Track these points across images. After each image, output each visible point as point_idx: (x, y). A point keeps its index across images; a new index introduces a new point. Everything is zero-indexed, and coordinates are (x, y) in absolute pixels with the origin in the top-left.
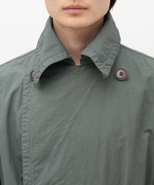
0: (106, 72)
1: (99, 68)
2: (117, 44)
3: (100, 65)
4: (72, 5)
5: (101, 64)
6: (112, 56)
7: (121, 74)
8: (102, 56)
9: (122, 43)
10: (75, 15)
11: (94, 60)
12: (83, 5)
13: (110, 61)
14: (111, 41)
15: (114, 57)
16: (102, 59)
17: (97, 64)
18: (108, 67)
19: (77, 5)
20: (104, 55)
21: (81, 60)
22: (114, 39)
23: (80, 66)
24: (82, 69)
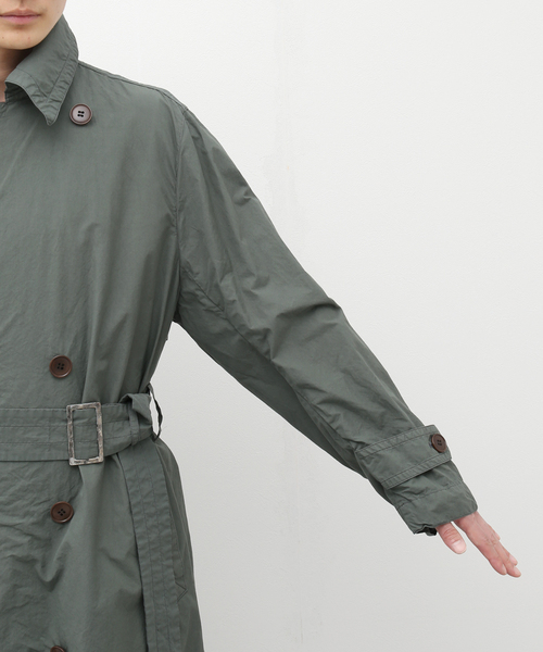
0: (51, 113)
1: (39, 106)
2: (72, 63)
3: (40, 102)
4: (18, 11)
5: (42, 99)
6: (62, 84)
7: (81, 114)
8: (43, 85)
9: (81, 58)
10: (20, 28)
11: (30, 92)
12: (36, 9)
13: (60, 95)
14: (61, 57)
15: (67, 87)
16: (44, 91)
17: (35, 100)
18: (54, 104)
19: (27, 11)
20: (49, 83)
21: (6, 92)
22: (66, 53)
23: (6, 104)
24: (10, 107)
